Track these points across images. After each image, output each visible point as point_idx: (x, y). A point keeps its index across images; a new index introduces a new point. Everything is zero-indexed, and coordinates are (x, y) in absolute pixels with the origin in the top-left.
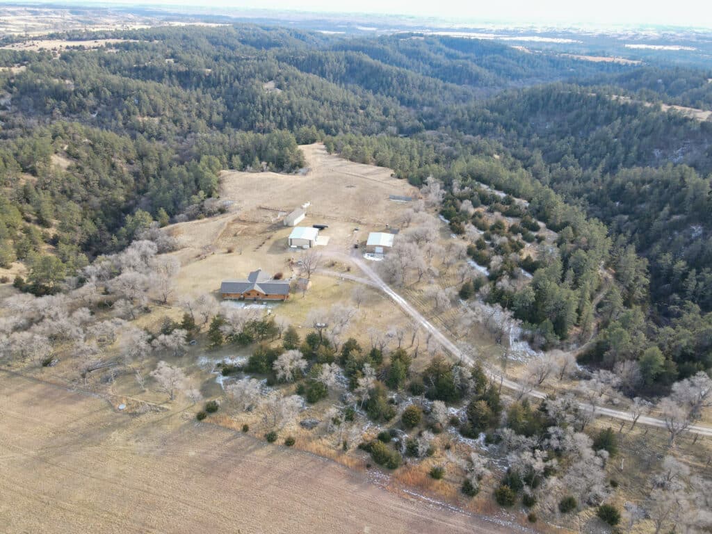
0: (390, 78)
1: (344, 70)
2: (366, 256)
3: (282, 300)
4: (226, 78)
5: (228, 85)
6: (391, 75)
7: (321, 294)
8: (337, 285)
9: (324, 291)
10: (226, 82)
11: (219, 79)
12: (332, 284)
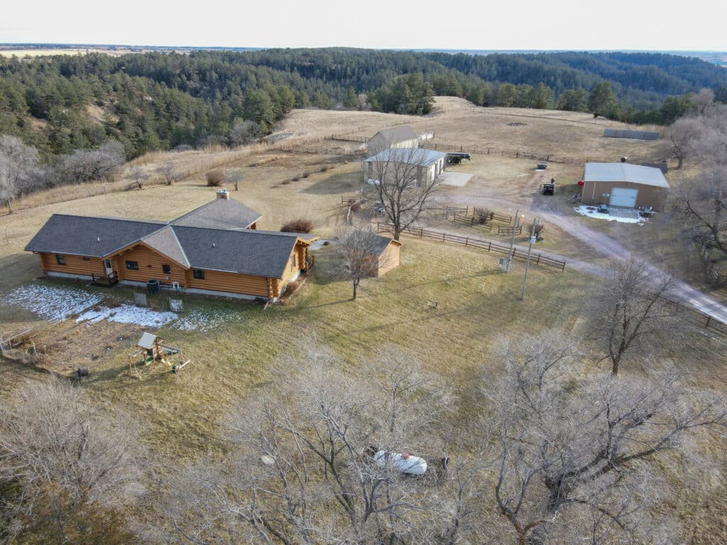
0: (553, 78)
1: (495, 73)
2: (583, 210)
3: (260, 302)
4: (353, 71)
5: (355, 78)
6: (554, 75)
7: (431, 293)
8: (499, 272)
9: (445, 285)
10: (354, 74)
11: (345, 72)
12: (479, 266)
